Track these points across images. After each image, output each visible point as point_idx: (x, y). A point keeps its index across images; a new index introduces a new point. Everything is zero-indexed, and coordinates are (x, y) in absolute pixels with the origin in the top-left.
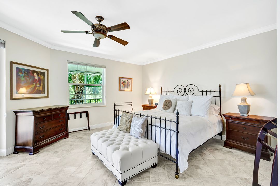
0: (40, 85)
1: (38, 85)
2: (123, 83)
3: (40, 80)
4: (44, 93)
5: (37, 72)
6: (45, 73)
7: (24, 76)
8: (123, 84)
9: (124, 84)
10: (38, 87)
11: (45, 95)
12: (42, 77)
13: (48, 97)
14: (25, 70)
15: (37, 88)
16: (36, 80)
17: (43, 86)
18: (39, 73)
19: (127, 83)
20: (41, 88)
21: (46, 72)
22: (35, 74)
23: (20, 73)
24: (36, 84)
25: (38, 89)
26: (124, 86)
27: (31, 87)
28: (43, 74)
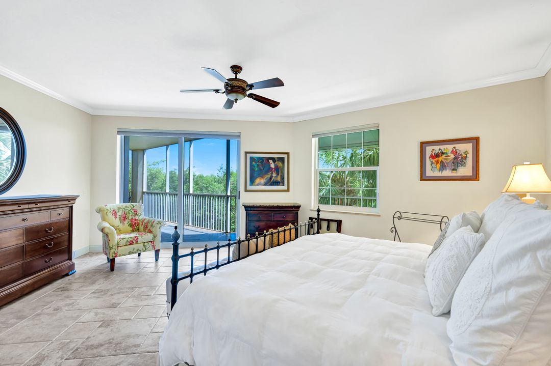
0: (278, 174)
1: (274, 175)
2: (436, 156)
3: (277, 168)
4: (284, 185)
5: (273, 159)
6: (284, 158)
7: (258, 165)
8: (434, 161)
9: (440, 159)
10: (275, 177)
11: (285, 187)
12: (280, 164)
13: (288, 190)
14: (259, 158)
15: (273, 178)
16: (272, 168)
17: (281, 176)
18: (276, 159)
19: (452, 156)
20: (279, 179)
21: (285, 156)
22: (271, 161)
23: (253, 163)
24: (272, 174)
25: (275, 180)
26: (439, 166)
27: (266, 178)
28: (282, 160)
